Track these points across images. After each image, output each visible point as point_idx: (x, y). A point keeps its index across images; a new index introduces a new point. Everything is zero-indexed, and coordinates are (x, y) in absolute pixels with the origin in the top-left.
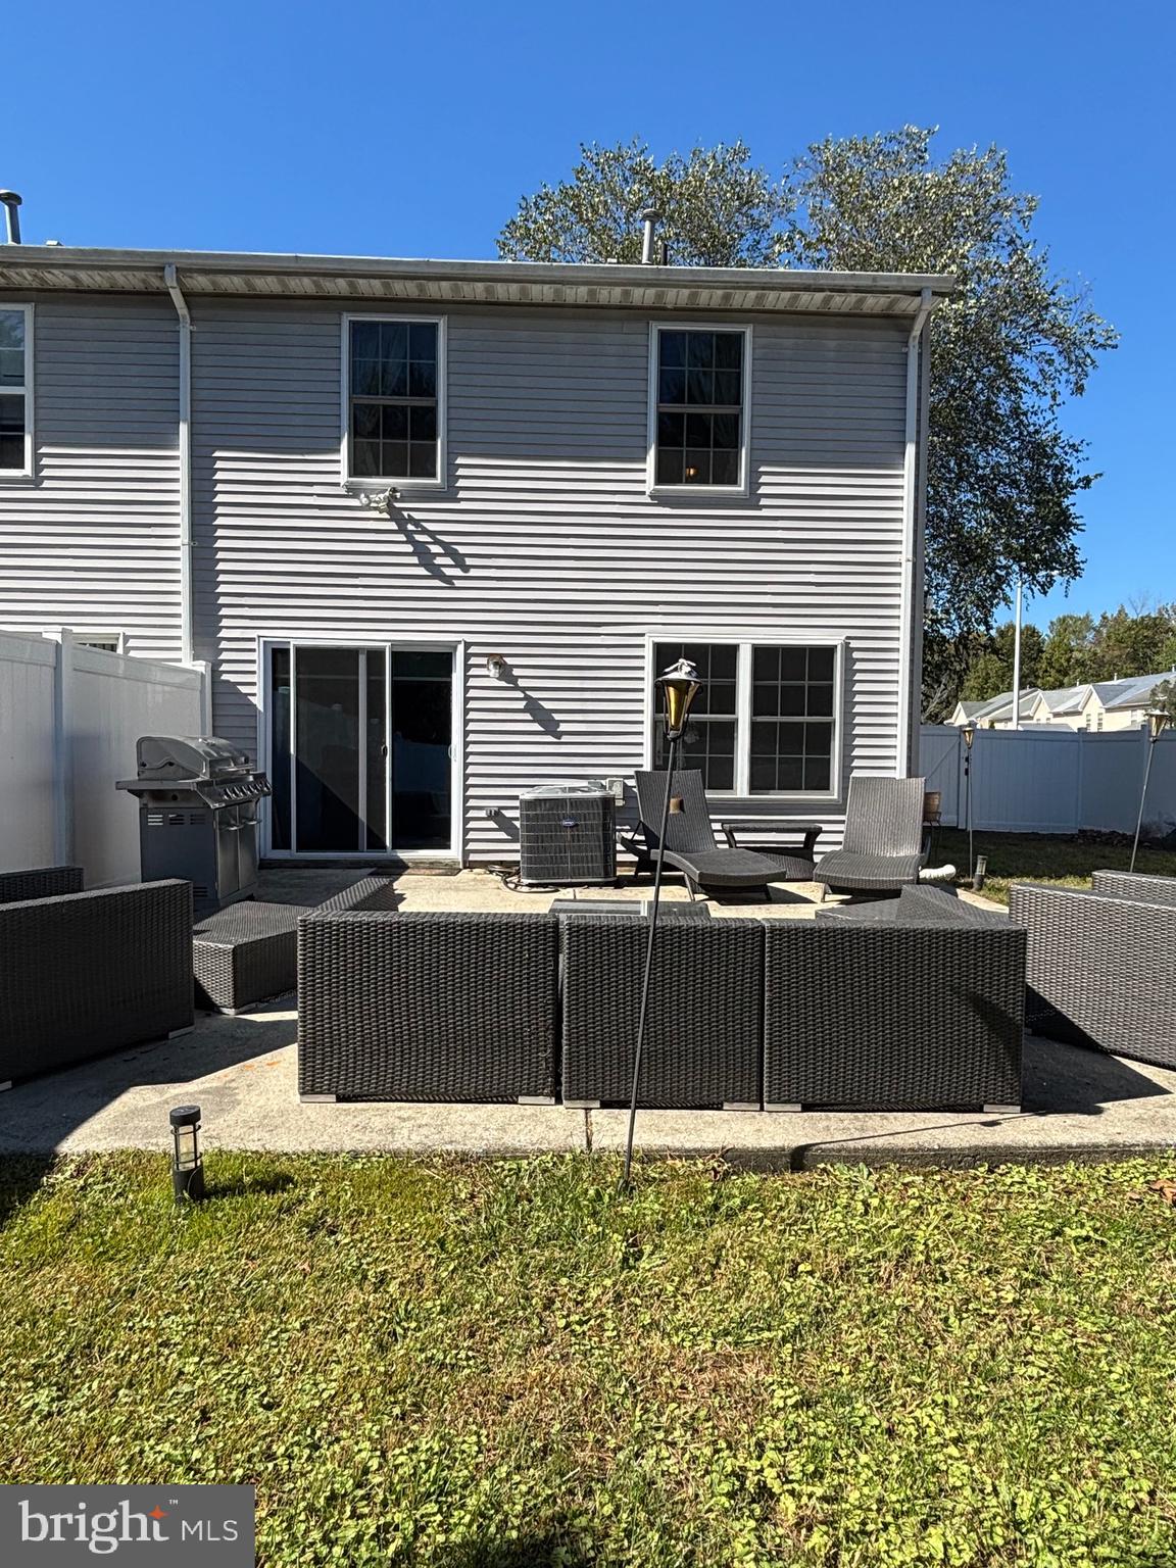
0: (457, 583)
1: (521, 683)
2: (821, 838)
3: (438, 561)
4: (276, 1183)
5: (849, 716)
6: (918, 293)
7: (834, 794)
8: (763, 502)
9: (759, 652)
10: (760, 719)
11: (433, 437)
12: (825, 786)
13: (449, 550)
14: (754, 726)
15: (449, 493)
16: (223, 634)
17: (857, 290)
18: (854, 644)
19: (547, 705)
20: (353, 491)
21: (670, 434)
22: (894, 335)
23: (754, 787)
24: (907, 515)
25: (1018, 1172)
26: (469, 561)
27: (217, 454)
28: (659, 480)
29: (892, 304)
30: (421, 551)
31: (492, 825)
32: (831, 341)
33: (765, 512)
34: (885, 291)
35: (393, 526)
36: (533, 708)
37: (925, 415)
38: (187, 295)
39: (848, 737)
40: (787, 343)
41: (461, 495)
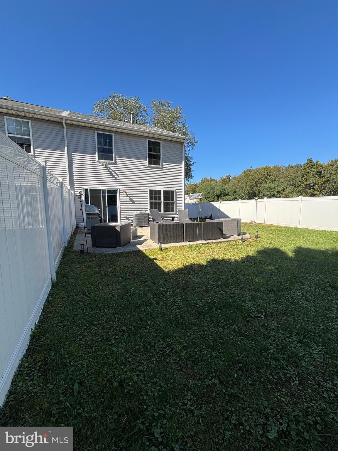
0: (117, 179)
1: (129, 195)
2: (175, 218)
3: (114, 175)
5: (176, 201)
6: (184, 140)
7: (175, 212)
8: (164, 168)
9: (164, 191)
10: (165, 201)
11: (112, 153)
12: (173, 211)
13: (116, 173)
14: (164, 202)
15: (115, 164)
16: (75, 186)
17: (177, 138)
18: (177, 190)
19: (133, 199)
20: (99, 162)
21: (150, 156)
22: (181, 145)
23: (164, 211)
24: (183, 172)
26: (119, 175)
27: (73, 154)
28: (149, 164)
29: (181, 141)
30: (111, 173)
31: (125, 218)
32: (172, 145)
33: (164, 170)
34: (180, 139)
35: (106, 169)
36: (131, 199)
38: (66, 123)
39: (176, 204)
40: (167, 144)
41: (117, 164)
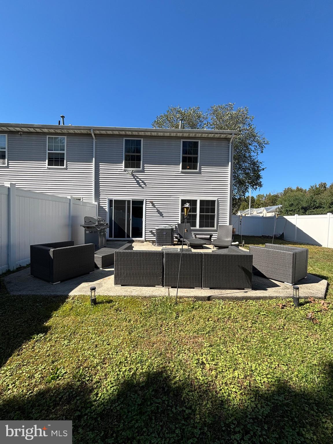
0: (144, 188)
1: (156, 207)
2: (213, 236)
3: (141, 184)
4: (110, 301)
5: (218, 213)
6: (231, 134)
8: (202, 173)
9: (201, 201)
10: (201, 214)
11: (140, 161)
12: (214, 227)
13: (143, 182)
15: (143, 171)
16: (101, 197)
17: (220, 133)
18: (219, 200)
19: (161, 211)
20: (125, 171)
21: (184, 160)
22: (227, 142)
23: (200, 227)
24: (229, 175)
25: (251, 301)
26: (146, 184)
27: (100, 164)
28: (182, 169)
29: (226, 136)
30: (138, 182)
31: (150, 233)
32: (215, 143)
33: (202, 175)
34: (225, 134)
35: (132, 177)
36: (158, 211)
37: (233, 157)
38: (95, 134)
39: (218, 217)
40: (207, 143)
41: (145, 171)
